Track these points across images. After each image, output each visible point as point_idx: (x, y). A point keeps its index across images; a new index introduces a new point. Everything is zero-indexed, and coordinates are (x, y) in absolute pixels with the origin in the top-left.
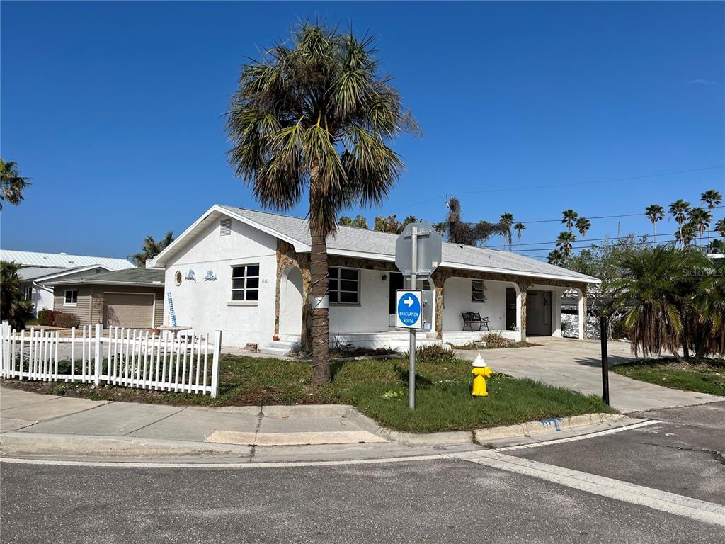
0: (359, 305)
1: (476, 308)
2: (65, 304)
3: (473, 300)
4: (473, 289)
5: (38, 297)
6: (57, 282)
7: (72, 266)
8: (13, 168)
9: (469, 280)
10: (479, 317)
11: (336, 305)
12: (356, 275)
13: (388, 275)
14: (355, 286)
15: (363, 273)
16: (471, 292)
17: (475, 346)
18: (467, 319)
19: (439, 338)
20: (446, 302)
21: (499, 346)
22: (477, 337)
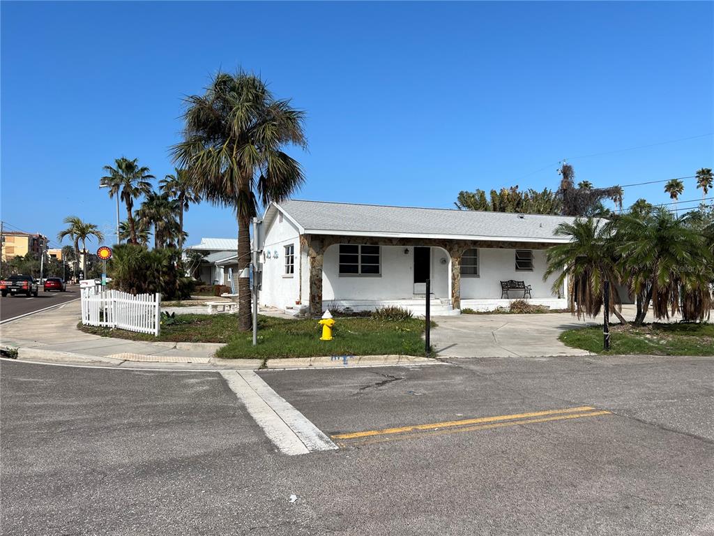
0: (381, 276)
1: (520, 276)
3: (517, 268)
4: (517, 259)
6: (225, 263)
9: (513, 251)
10: (524, 285)
11: (358, 276)
12: (377, 250)
13: (411, 248)
14: (377, 260)
15: (384, 249)
16: (514, 261)
17: (498, 311)
18: (509, 287)
19: (456, 304)
20: (481, 271)
21: (521, 312)
22: (506, 303)
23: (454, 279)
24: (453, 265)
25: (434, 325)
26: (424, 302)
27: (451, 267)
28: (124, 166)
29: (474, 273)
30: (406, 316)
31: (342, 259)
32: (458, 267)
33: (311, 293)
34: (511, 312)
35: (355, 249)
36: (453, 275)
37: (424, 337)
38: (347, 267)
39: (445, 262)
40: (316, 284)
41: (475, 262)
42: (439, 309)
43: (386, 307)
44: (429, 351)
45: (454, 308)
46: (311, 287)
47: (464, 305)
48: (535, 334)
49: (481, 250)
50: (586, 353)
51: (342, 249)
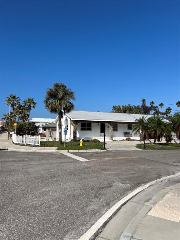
0: (92, 131)
1: (129, 131)
2: (44, 131)
3: (128, 129)
5: (40, 130)
6: (43, 126)
7: (49, 122)
8: (33, 100)
9: (127, 124)
10: (130, 133)
11: (85, 131)
12: (91, 124)
13: (100, 124)
14: (90, 126)
15: (92, 124)
16: (127, 127)
17: (122, 141)
18: (126, 134)
19: (112, 139)
20: (118, 130)
21: (129, 141)
22: (125, 138)
23: (111, 132)
24: (111, 128)
25: (106, 144)
26: (104, 138)
27: (111, 129)
28: (12, 97)
29: (117, 130)
30: (99, 141)
31: (81, 126)
32: (112, 128)
33: (74, 135)
34: (126, 141)
35: (85, 124)
36: (111, 131)
37: (104, 146)
38: (83, 129)
39: (109, 127)
40: (75, 133)
41: (117, 127)
42: (107, 140)
43: (94, 139)
44: (105, 149)
45: (111, 139)
46: (74, 134)
47: (114, 139)
48: (130, 146)
49: (118, 124)
50: (141, 149)
51: (81, 124)
